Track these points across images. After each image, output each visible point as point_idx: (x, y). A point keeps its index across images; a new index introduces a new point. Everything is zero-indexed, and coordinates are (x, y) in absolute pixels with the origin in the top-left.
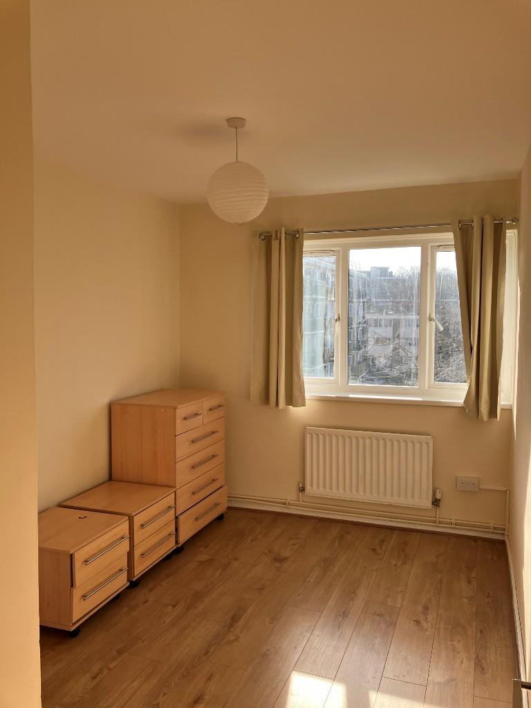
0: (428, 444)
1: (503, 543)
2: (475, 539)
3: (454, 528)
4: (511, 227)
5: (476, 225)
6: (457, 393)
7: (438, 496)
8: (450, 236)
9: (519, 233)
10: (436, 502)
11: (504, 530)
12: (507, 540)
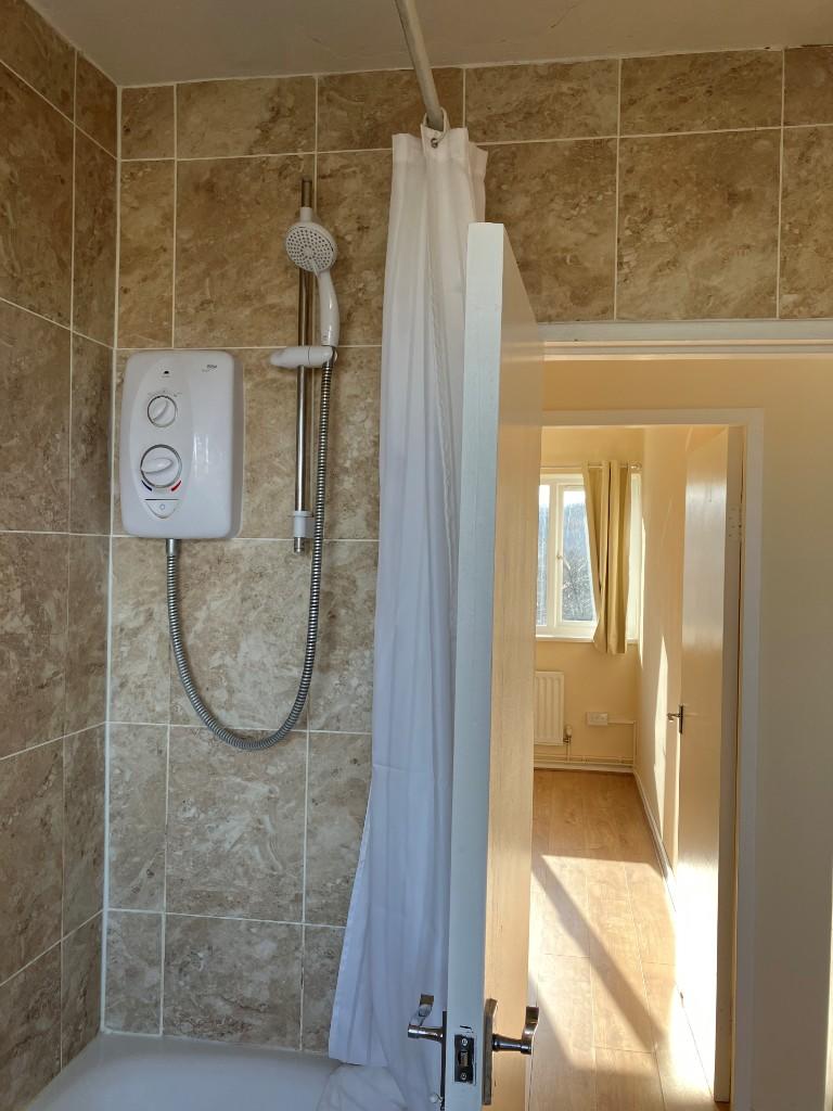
0: (559, 680)
1: (631, 776)
2: (606, 773)
3: (585, 765)
4: (635, 471)
5: (604, 468)
6: (588, 630)
7: (569, 733)
8: (580, 477)
9: (642, 477)
10: (567, 739)
11: (631, 762)
12: (635, 773)
